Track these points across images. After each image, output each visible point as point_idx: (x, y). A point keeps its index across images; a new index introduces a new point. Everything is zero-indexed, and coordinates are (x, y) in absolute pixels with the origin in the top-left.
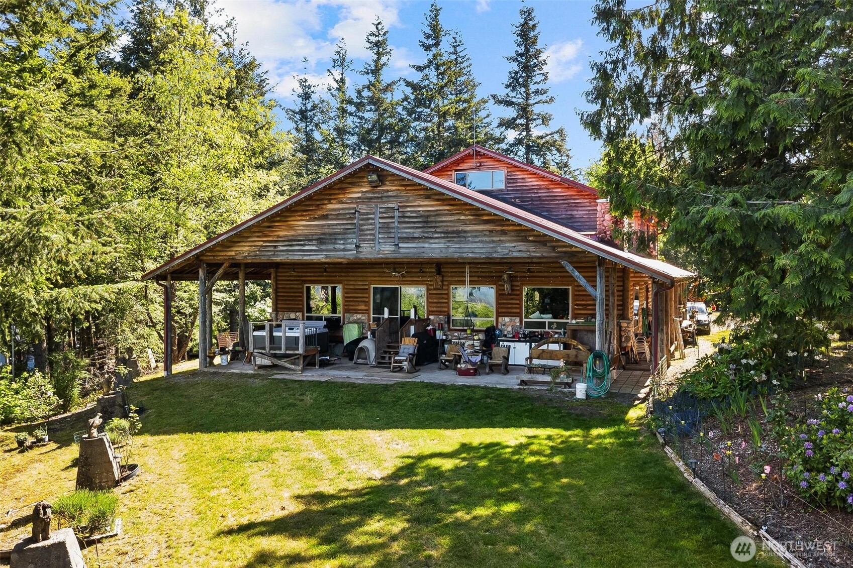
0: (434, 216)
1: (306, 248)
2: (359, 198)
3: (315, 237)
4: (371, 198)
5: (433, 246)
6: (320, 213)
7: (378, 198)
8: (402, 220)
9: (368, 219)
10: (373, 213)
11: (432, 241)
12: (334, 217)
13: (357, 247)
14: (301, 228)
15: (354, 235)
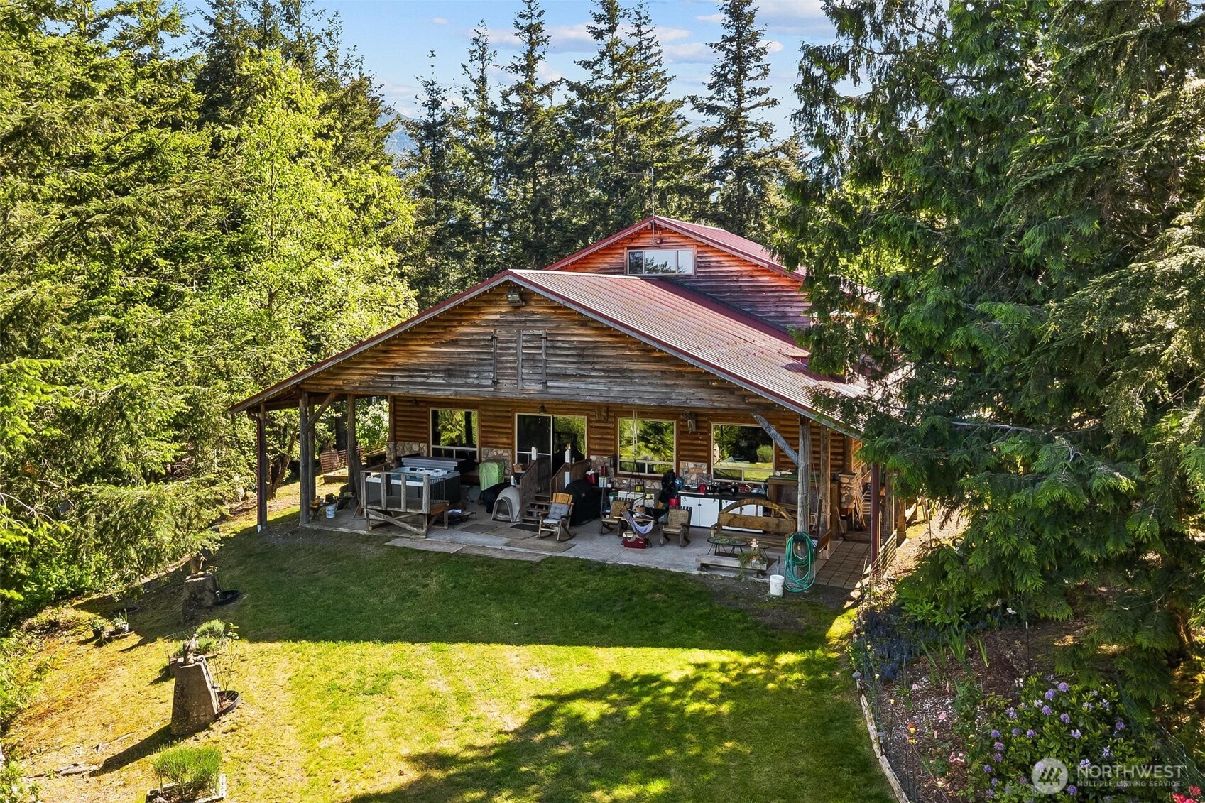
0: (591, 348)
1: (431, 380)
2: (497, 321)
3: (442, 367)
4: (512, 322)
5: (591, 387)
6: (448, 337)
7: (521, 322)
8: (552, 351)
9: (509, 348)
10: (515, 341)
11: (589, 380)
12: (465, 343)
13: (495, 383)
14: (425, 355)
15: (491, 368)
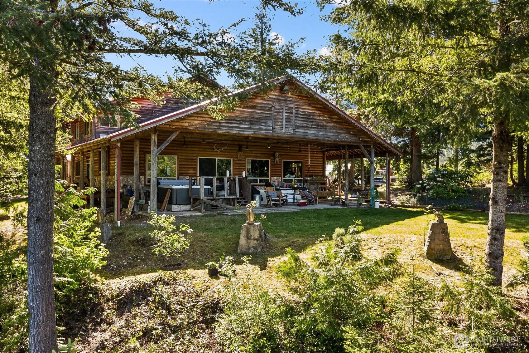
0: (312, 115)
1: (242, 126)
2: (274, 98)
3: (247, 119)
4: (281, 100)
5: (312, 132)
6: (251, 104)
7: (284, 100)
8: (297, 115)
9: (279, 112)
10: (282, 109)
11: (312, 129)
12: (259, 108)
13: (273, 128)
14: (239, 112)
15: (271, 121)
